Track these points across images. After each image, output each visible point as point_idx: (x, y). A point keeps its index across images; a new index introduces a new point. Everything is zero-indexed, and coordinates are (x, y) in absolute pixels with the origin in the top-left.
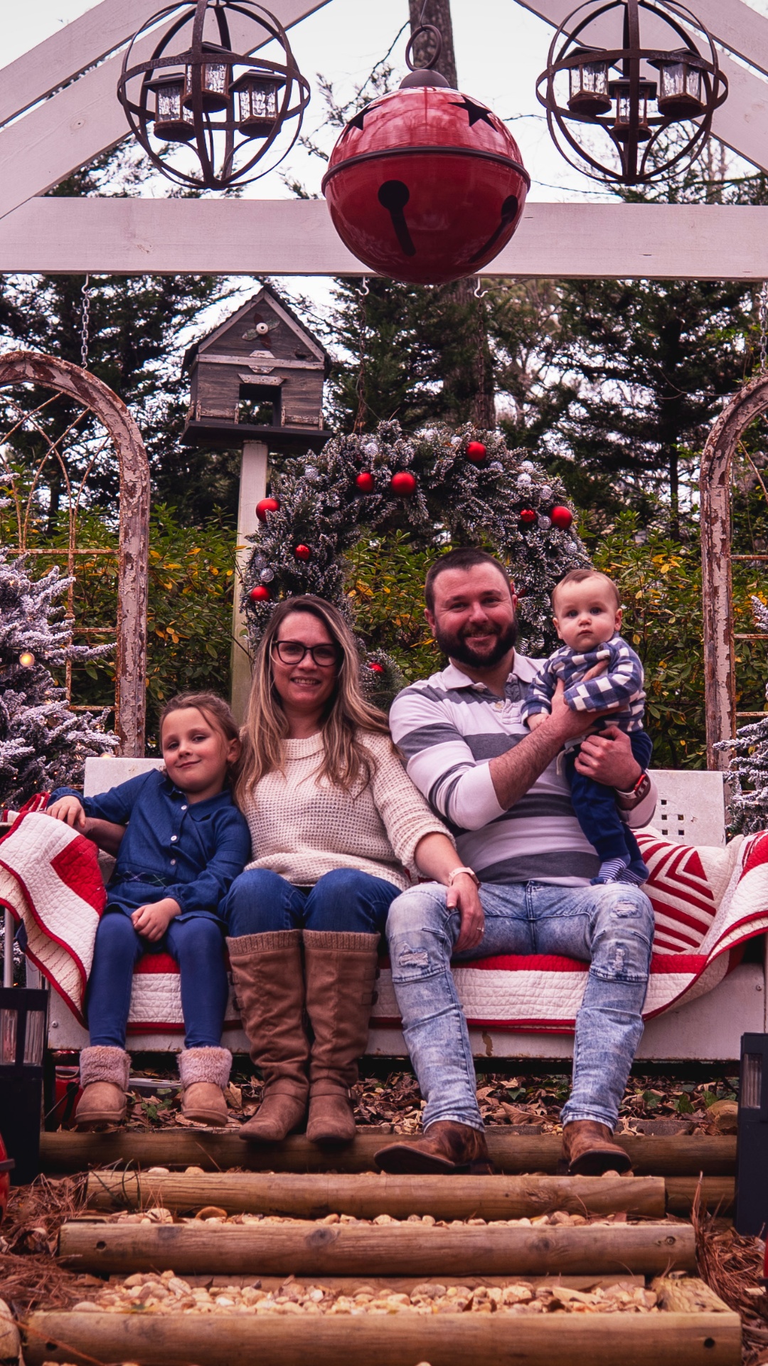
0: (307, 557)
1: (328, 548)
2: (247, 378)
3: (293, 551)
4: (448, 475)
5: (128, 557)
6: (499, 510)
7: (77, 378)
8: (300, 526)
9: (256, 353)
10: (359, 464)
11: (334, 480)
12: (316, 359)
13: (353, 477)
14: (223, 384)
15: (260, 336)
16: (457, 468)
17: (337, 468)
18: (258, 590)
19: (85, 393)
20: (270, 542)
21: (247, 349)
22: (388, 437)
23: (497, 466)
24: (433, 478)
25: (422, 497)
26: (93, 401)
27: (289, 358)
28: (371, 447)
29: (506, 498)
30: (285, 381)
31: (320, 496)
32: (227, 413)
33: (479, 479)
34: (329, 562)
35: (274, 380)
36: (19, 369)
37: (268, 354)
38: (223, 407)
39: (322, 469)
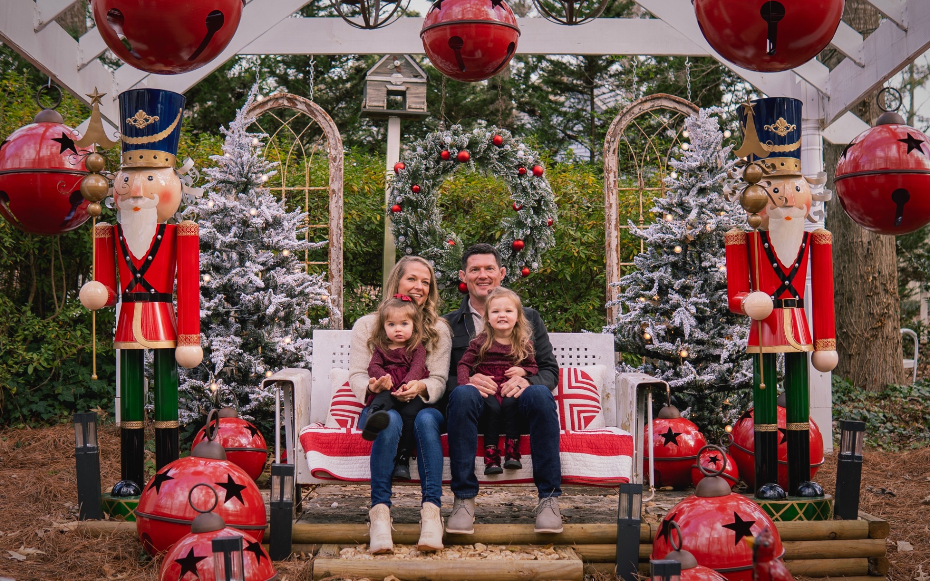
0: (417, 191)
1: (428, 187)
2: (390, 87)
3: (411, 188)
4: (484, 151)
5: (334, 191)
6: (509, 168)
7: (308, 105)
8: (414, 176)
9: (394, 75)
10: (442, 147)
11: (431, 154)
12: (422, 77)
13: (440, 153)
14: (379, 90)
15: (396, 67)
16: (489, 148)
17: (432, 149)
18: (396, 207)
19: (312, 112)
20: (400, 185)
21: (390, 73)
22: (455, 133)
23: (508, 147)
24: (478, 153)
25: (472, 162)
26: (316, 116)
27: (410, 77)
28: (448, 139)
29: (512, 162)
30: (408, 88)
31: (424, 162)
32: (381, 104)
33: (499, 153)
34: (428, 193)
35: (403, 88)
36: (280, 101)
37: (400, 75)
38: (379, 101)
39: (425, 149)
